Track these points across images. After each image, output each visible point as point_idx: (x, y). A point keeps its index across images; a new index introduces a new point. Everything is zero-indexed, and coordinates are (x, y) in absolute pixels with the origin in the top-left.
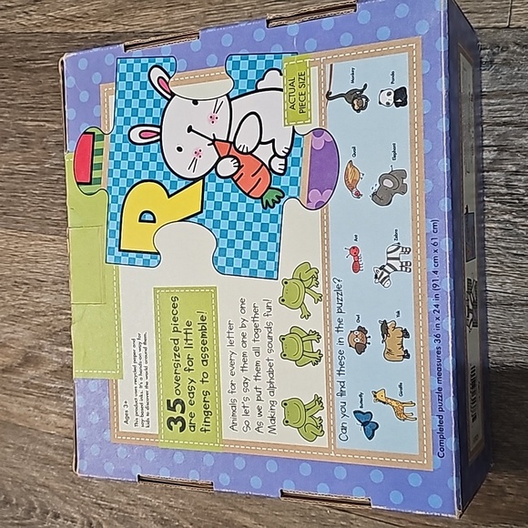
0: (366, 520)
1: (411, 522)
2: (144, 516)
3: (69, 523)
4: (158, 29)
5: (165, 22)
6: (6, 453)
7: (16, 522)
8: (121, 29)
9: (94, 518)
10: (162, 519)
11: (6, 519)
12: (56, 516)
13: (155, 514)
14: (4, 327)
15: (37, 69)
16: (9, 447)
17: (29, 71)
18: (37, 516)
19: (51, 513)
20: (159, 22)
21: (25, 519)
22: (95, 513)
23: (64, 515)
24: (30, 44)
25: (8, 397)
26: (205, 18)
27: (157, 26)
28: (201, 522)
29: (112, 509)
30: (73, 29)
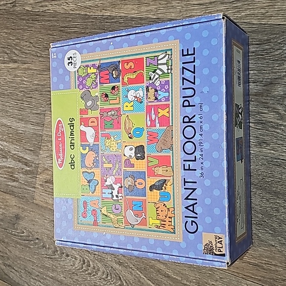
0: (222, 272)
1: (245, 275)
2: (111, 260)
3: (74, 259)
4: (133, 16)
5: (136, 12)
6: (45, 222)
7: (48, 256)
8: (114, 14)
9: (86, 258)
10: (120, 262)
11: (43, 255)
12: (68, 256)
13: (116, 259)
14: (47, 160)
15: (71, 32)
16: (46, 220)
17: (67, 33)
18: (58, 255)
19: (65, 254)
20: (133, 12)
21: (52, 256)
22: (87, 255)
23: (71, 256)
24: (68, 19)
25: (47, 195)
26: (157, 11)
27: (132, 14)
28: (139, 265)
29: (95, 255)
30: (90, 13)
